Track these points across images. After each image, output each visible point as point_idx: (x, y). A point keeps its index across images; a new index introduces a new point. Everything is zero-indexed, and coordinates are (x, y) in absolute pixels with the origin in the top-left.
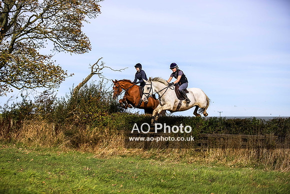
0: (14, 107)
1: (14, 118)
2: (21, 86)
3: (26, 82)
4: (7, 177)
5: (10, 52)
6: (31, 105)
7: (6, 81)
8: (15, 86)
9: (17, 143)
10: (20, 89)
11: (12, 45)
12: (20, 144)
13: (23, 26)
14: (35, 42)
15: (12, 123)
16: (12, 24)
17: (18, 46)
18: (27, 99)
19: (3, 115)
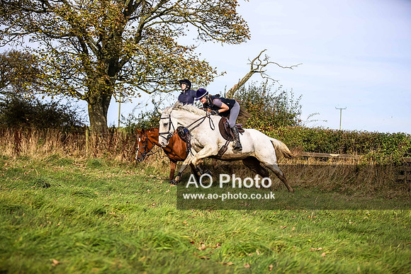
0: (143, 118)
2: (152, 90)
3: (159, 83)
4: (135, 214)
5: (137, 42)
7: (132, 82)
8: (144, 88)
9: (146, 167)
10: (150, 93)
11: (140, 31)
12: (151, 169)
13: (155, 5)
14: (171, 27)
16: (139, 3)
17: (148, 33)
18: (161, 107)
19: (127, 129)
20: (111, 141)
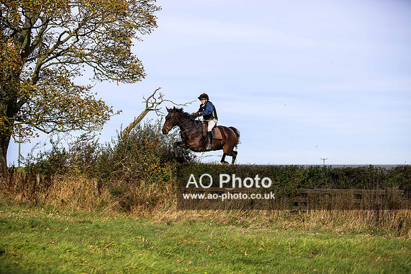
0: (41, 157)
1: (41, 172)
2: (50, 129)
3: (56, 122)
4: (33, 253)
5: (35, 83)
6: (64, 154)
7: (30, 123)
8: (42, 128)
9: (46, 206)
10: (48, 133)
11: (37, 72)
12: (50, 207)
13: (51, 46)
14: (68, 68)
15: (38, 179)
16: (36, 45)
17: (45, 74)
18: (59, 146)
19: (27, 169)
20: (10, 181)
